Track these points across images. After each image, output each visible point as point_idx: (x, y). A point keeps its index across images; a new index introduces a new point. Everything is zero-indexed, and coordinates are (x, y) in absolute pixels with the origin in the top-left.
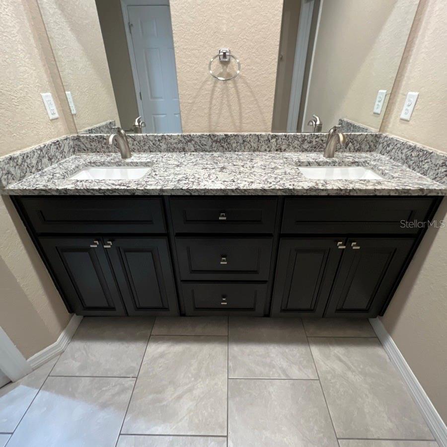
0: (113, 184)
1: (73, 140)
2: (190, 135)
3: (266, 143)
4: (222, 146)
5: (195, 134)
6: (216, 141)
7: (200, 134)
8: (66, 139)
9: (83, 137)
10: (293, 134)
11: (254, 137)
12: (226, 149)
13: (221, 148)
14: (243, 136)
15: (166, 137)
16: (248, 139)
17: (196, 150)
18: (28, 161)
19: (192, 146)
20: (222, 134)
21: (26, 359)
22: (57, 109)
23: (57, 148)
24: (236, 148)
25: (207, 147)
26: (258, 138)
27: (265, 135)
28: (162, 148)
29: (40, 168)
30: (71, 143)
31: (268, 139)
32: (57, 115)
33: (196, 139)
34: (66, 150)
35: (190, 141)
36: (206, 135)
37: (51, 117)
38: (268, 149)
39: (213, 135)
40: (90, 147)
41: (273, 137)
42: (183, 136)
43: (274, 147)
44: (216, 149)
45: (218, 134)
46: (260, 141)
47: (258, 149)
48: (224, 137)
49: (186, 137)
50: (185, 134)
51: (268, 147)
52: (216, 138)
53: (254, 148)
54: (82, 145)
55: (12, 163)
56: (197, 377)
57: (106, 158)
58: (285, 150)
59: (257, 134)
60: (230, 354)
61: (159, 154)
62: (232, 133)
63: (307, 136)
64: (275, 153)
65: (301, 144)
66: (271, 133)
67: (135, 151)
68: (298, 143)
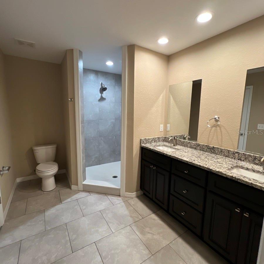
1: (164, 138)
2: (199, 144)
3: (233, 154)
4: (211, 151)
5: (201, 144)
6: (209, 148)
7: (203, 144)
8: (162, 137)
9: (167, 137)
10: (248, 154)
11: (226, 151)
12: (213, 153)
14: (221, 149)
15: (191, 143)
16: (223, 151)
17: (200, 150)
18: (149, 140)
19: (199, 148)
20: (212, 146)
21: (125, 192)
23: (158, 139)
24: (217, 153)
25: (205, 150)
26: (229, 151)
27: (232, 151)
28: (188, 146)
29: (151, 143)
32: (162, 130)
33: (201, 146)
34: (161, 140)
35: (199, 146)
36: (205, 145)
38: (234, 158)
39: (208, 146)
41: (237, 153)
42: (196, 144)
43: (237, 157)
44: (208, 151)
45: (210, 145)
46: (229, 153)
47: (228, 156)
51: (234, 157)
53: (226, 155)
54: (166, 140)
55: (145, 140)
56: (159, 234)
57: (169, 145)
58: (243, 161)
59: (228, 149)
60: (176, 239)
61: (186, 148)
62: (216, 147)
63: (258, 157)
64: (238, 160)
65: (254, 160)
66: (236, 151)
67: (179, 145)
68: (252, 159)
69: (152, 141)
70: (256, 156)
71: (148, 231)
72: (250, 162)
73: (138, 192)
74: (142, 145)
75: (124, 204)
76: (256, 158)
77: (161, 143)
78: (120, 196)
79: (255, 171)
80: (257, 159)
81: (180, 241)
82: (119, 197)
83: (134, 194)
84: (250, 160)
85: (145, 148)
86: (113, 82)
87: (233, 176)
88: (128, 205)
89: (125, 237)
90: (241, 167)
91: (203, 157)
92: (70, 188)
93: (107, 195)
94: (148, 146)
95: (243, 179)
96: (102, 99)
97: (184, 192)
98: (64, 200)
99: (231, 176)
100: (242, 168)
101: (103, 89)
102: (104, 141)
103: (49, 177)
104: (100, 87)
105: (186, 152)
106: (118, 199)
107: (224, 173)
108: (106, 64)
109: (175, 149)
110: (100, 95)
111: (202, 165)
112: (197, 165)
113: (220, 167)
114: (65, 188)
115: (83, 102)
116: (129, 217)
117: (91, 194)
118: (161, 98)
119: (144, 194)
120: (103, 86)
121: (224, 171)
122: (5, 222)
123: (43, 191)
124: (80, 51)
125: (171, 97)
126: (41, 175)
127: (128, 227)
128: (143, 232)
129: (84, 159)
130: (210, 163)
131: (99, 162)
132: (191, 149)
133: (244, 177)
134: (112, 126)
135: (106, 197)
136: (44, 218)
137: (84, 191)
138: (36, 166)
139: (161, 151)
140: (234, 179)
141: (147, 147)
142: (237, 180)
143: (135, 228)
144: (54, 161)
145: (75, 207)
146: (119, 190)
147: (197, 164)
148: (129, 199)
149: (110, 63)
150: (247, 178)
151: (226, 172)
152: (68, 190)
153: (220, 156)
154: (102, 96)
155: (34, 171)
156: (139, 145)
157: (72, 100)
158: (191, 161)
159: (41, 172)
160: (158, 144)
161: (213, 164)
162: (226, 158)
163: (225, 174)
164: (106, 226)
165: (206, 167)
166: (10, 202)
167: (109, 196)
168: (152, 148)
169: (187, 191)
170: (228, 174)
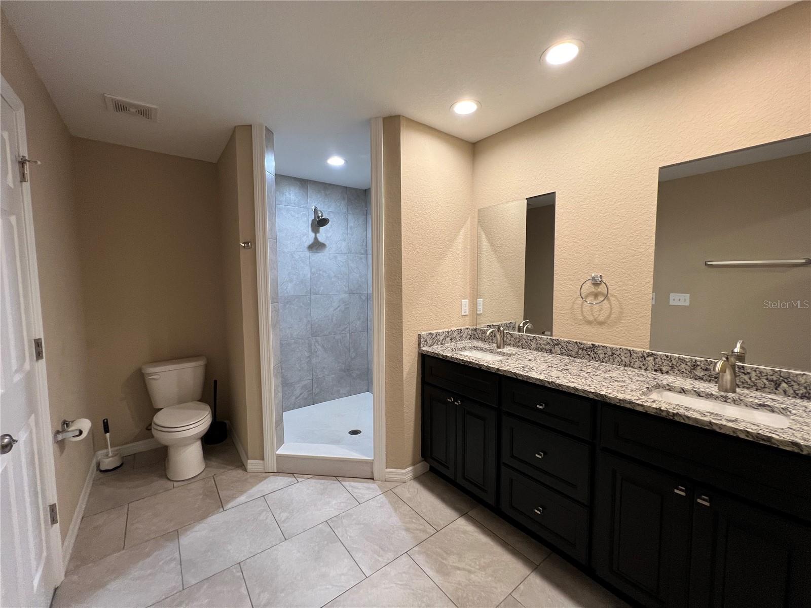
0: (473, 359)
1: (472, 330)
2: (558, 340)
3: (640, 360)
4: (589, 355)
5: (562, 339)
6: (583, 349)
7: (567, 340)
8: (467, 329)
9: (479, 329)
10: (678, 355)
11: (625, 351)
12: (593, 358)
13: (588, 356)
14: (612, 349)
15: (537, 338)
16: (618, 353)
17: (562, 354)
18: (438, 337)
19: (559, 349)
20: (590, 343)
21: (386, 468)
22: (469, 309)
23: (459, 334)
24: (603, 359)
25: (573, 353)
26: (630, 352)
27: (638, 352)
28: (532, 347)
29: (443, 343)
30: (470, 332)
31: (644, 356)
32: (467, 313)
33: (563, 344)
34: (464, 336)
35: (557, 345)
36: (573, 342)
37: (463, 314)
38: (644, 367)
39: (580, 343)
40: (481, 336)
41: (649, 355)
42: (552, 340)
43: (651, 366)
44: (581, 356)
45: (585, 342)
46: (633, 356)
47: (630, 364)
48: (591, 346)
49: (553, 341)
50: (553, 338)
51: (643, 365)
52: (582, 346)
53: (626, 363)
54: (477, 335)
55: (430, 336)
56: (483, 568)
57: (487, 346)
58: (667, 372)
59: (629, 348)
60: (528, 579)
61: (528, 351)
62: (600, 344)
63: (701, 361)
64: (654, 373)
65: (691, 369)
66: (648, 351)
67: (509, 345)
68: (687, 367)
69: (445, 338)
70: (696, 361)
71: (454, 564)
72: (684, 375)
73: (416, 466)
74: (424, 349)
75: (384, 498)
76: (698, 365)
77: (467, 343)
78: (373, 479)
79: (701, 395)
80: (699, 368)
81: (536, 582)
82: (372, 481)
83: (407, 472)
84: (684, 370)
85: (433, 355)
86: (342, 206)
87: (662, 409)
88: (396, 500)
89: (401, 585)
90: (668, 388)
91: (574, 370)
92: (242, 466)
93: (340, 479)
94: (437, 349)
95: (686, 413)
96: (317, 246)
97: (537, 455)
98: (228, 502)
99: (656, 409)
100: (669, 390)
101: (320, 222)
102: (323, 346)
103: (186, 442)
104: (313, 217)
105: (530, 360)
106: (368, 488)
107: (637, 402)
108: (327, 163)
109: (503, 354)
110: (312, 235)
111: (579, 387)
112: (568, 387)
113: (623, 389)
114: (231, 468)
115: (275, 251)
116: (404, 533)
117: (300, 480)
118: (462, 237)
119: (432, 470)
120: (320, 215)
121: (635, 398)
122: (66, 575)
123: (170, 480)
124: (268, 130)
125: (484, 235)
126: (164, 438)
127: (405, 558)
128: (443, 570)
129: (279, 392)
130: (595, 381)
131: (313, 397)
132: (540, 354)
133: (687, 409)
134: (343, 309)
135: (336, 485)
136: (177, 555)
137: (280, 472)
138: (154, 416)
139: (474, 361)
140: (664, 414)
141: (436, 352)
142: (672, 418)
143: (421, 559)
144: (199, 401)
145: (261, 518)
146: (370, 463)
147: (567, 385)
148: (396, 484)
149: (336, 161)
150: (695, 411)
151: (641, 399)
152: (237, 473)
153: (612, 365)
154: (316, 238)
155: (148, 429)
156: (417, 350)
157: (248, 246)
158: (551, 380)
159: (168, 430)
160: (460, 345)
161: (604, 384)
162: (626, 368)
163: (642, 406)
164: (346, 560)
165: (590, 392)
166: (80, 517)
167: (345, 481)
168: (449, 355)
169: (545, 453)
170: (649, 404)
